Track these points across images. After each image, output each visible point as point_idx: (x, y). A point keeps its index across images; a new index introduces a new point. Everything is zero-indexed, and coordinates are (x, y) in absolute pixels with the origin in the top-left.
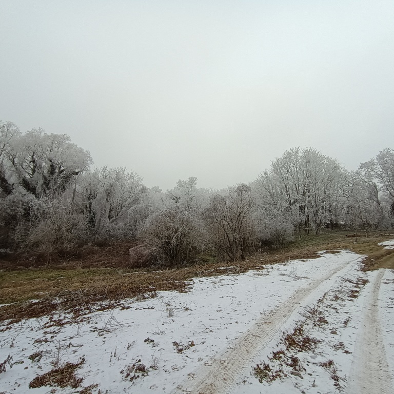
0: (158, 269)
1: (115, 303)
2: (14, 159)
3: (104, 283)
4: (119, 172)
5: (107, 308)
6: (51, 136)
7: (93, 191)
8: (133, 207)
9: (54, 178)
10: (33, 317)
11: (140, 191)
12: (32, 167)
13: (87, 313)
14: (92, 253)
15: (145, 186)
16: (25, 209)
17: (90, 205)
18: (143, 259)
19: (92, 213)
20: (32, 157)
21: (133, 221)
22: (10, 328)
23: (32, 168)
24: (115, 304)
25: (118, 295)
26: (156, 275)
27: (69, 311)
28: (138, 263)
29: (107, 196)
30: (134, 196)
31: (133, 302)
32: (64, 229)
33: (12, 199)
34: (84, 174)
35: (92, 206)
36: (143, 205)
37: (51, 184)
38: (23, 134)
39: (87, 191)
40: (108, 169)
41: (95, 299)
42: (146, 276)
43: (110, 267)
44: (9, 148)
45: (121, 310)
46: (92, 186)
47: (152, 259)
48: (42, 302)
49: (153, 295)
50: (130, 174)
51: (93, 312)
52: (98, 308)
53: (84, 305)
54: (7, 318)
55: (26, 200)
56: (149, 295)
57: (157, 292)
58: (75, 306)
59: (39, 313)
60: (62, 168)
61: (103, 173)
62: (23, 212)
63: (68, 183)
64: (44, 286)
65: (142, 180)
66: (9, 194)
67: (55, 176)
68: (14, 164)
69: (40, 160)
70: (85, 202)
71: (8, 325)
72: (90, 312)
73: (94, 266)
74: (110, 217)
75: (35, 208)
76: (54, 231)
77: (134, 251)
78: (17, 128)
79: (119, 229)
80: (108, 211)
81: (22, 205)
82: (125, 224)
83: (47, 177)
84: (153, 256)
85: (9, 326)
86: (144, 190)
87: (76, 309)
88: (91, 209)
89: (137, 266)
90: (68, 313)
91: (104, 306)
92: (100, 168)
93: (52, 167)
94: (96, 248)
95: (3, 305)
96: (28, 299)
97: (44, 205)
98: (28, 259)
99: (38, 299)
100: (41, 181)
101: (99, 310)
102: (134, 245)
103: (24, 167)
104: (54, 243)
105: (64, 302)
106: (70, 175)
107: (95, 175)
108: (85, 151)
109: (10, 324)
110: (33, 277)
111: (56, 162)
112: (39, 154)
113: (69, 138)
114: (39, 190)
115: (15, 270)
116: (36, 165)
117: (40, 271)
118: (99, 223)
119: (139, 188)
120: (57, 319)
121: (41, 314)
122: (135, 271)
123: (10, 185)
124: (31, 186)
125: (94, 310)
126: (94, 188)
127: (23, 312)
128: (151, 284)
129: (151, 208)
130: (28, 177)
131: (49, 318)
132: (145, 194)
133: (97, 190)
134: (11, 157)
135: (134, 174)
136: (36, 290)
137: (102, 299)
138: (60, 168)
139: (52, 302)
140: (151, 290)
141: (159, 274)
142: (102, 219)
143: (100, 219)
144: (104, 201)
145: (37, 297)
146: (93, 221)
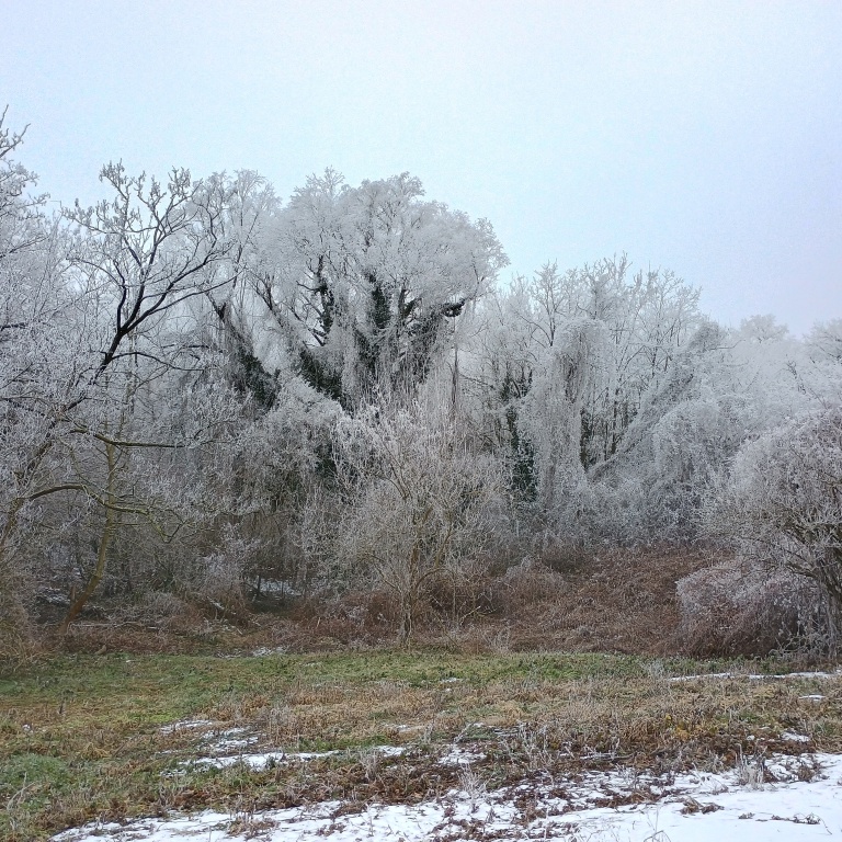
0: (811, 664)
1: (656, 783)
2: (269, 291)
3: (601, 708)
4: (604, 280)
5: (627, 801)
6: (363, 191)
7: (515, 367)
8: (672, 415)
9: (387, 335)
10: (397, 802)
11: (693, 344)
12: (321, 308)
13: (560, 809)
14: (539, 595)
15: (713, 318)
16: (318, 450)
17: (512, 418)
18: (738, 624)
19: (521, 449)
20: (319, 274)
21: (677, 470)
22: (341, 829)
23: (322, 311)
24: (655, 790)
25: (660, 755)
26: (804, 690)
27: (500, 793)
28: (718, 640)
29: (568, 379)
30: (670, 369)
31: (725, 790)
32: (439, 510)
33: (280, 420)
34: (480, 306)
35: (519, 424)
36: (712, 401)
37: (382, 357)
38: (285, 203)
39: (496, 370)
40: (561, 273)
41: (581, 764)
42: (763, 691)
43: (612, 649)
44: (253, 258)
45: (683, 812)
46: (510, 347)
47: (777, 625)
48: (412, 756)
49: (804, 767)
50: (645, 280)
51: (579, 808)
52: (595, 795)
53: (547, 782)
54: (328, 796)
55: (318, 421)
56: (788, 767)
57: (821, 757)
58: (516, 779)
59: (410, 792)
60: (408, 300)
61: (543, 292)
62: (314, 459)
63: (433, 348)
64: (407, 707)
65: (696, 297)
66: (270, 404)
67: (390, 327)
68: (270, 306)
69: (342, 281)
70: (493, 411)
71: (333, 817)
72: (570, 808)
73: (552, 646)
74: (586, 459)
75: (346, 445)
76: (410, 518)
77: (696, 587)
78: (268, 188)
79: (625, 505)
80: (576, 437)
81: (310, 438)
82: (648, 484)
83: (368, 335)
84: (777, 608)
85: (338, 820)
86: (708, 337)
87: (523, 792)
88: (515, 434)
89: (713, 649)
90: (499, 801)
91: (617, 790)
92: (532, 277)
93: (378, 297)
94: (552, 577)
95: (309, 756)
96: (369, 743)
97: (371, 431)
98: (344, 614)
99: (397, 745)
100: (352, 355)
101: (600, 803)
102: (691, 565)
103: (299, 311)
104: (415, 559)
105: (480, 763)
106: (435, 317)
107: (517, 306)
108: (473, 220)
109: (337, 814)
110: (368, 672)
111: (388, 279)
112: (337, 260)
113: (418, 184)
114: (349, 382)
115: (314, 650)
116: (332, 299)
117: (385, 657)
118: (550, 483)
119: (688, 334)
120: (469, 819)
121: (417, 795)
122: (713, 669)
123: (269, 375)
124: (326, 373)
125: (583, 800)
126: (518, 356)
127: (365, 781)
128: (790, 724)
129: (748, 409)
130: (313, 343)
131: (442, 812)
132: (717, 354)
133: (531, 359)
134: (262, 287)
135: (661, 279)
136: (384, 716)
137: (604, 766)
138: (402, 296)
139: (443, 760)
140: (793, 749)
141: (817, 686)
142: (559, 468)
143: (553, 470)
144: (557, 399)
145: (395, 739)
146: (529, 479)
